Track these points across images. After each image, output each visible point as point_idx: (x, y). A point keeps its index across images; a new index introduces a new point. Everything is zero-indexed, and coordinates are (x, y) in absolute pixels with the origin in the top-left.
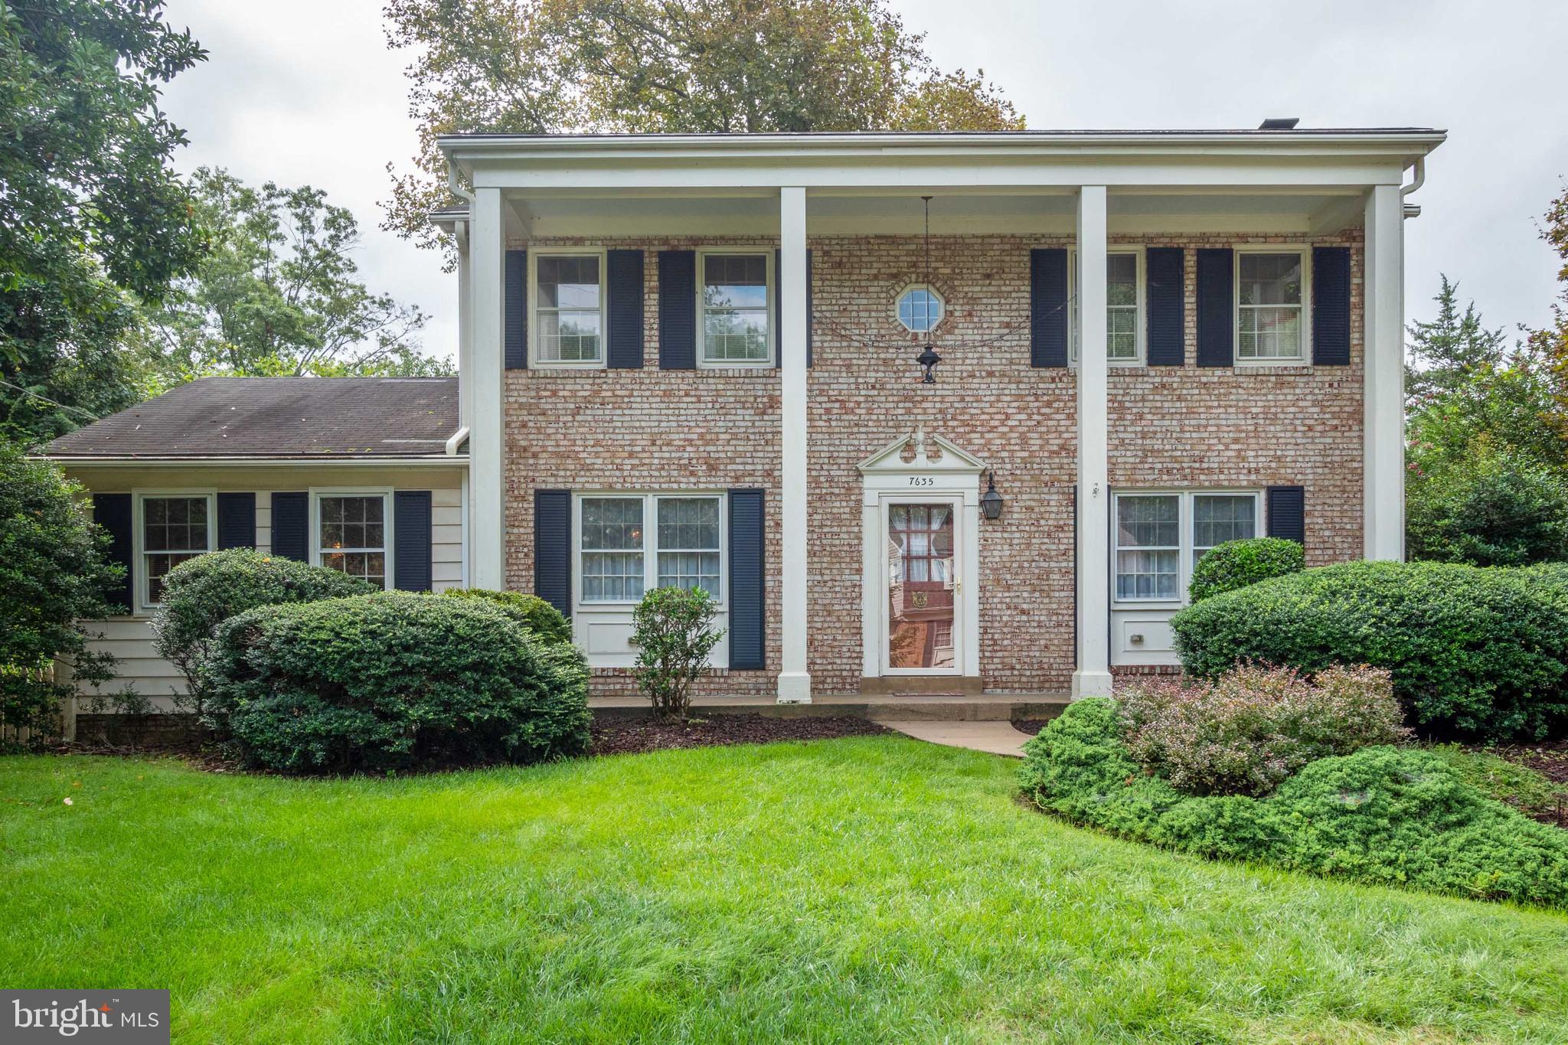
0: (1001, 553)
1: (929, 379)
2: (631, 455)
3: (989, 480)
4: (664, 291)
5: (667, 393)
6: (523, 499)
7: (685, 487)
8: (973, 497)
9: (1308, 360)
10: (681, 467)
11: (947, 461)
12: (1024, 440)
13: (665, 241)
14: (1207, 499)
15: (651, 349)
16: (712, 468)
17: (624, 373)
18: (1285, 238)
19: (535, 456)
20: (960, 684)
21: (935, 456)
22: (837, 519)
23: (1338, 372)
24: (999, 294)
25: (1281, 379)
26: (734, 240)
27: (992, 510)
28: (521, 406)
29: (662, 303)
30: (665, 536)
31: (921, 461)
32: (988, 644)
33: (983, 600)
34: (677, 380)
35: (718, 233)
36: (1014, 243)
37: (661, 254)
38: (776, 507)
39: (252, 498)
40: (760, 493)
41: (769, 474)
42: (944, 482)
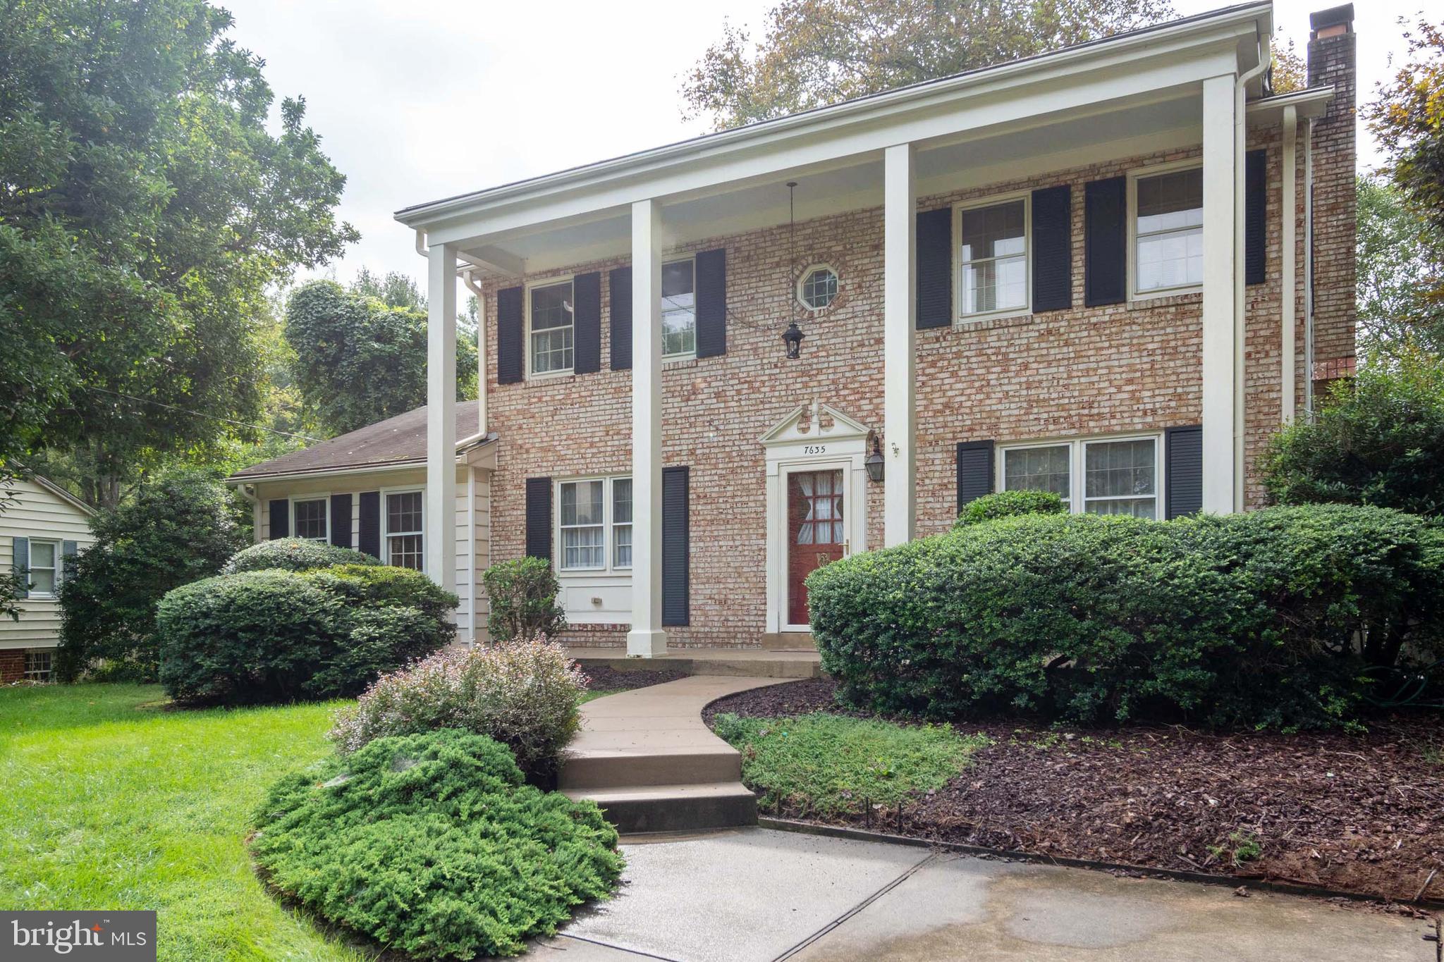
2: (592, 445)
3: (875, 444)
4: (614, 304)
5: (617, 390)
6: (520, 487)
8: (860, 461)
11: (838, 429)
13: (614, 261)
14: (1099, 447)
15: (606, 354)
17: (587, 377)
19: (527, 451)
21: (827, 425)
22: (747, 490)
23: (1252, 292)
27: (875, 473)
29: (613, 315)
30: (618, 512)
31: (815, 431)
34: (624, 378)
37: (610, 273)
38: (698, 482)
39: (349, 498)
40: (685, 470)
41: (692, 452)
42: (832, 449)
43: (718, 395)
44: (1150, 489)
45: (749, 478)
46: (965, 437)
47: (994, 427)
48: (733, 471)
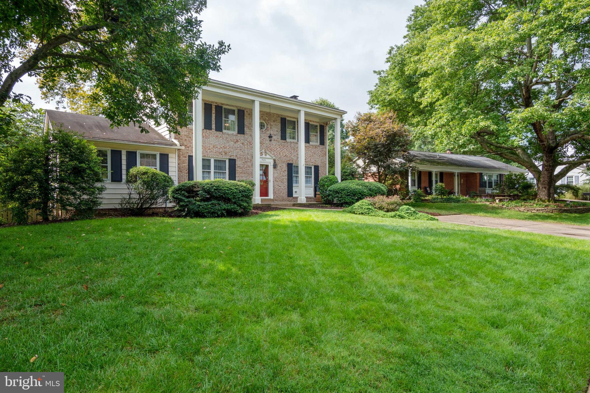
0: (276, 175)
1: (270, 141)
2: (209, 149)
3: (275, 161)
4: (216, 114)
5: (217, 136)
6: (186, 157)
7: (220, 158)
8: (272, 164)
9: (319, 144)
10: (220, 153)
11: (268, 156)
12: (280, 153)
13: (216, 103)
14: (308, 167)
15: (213, 126)
16: (226, 154)
17: (208, 131)
18: (316, 122)
19: (188, 147)
20: (270, 200)
21: (266, 155)
22: (249, 166)
23: (323, 146)
24: (275, 125)
25: (316, 147)
26: (230, 106)
27: (275, 166)
28: (185, 135)
29: (216, 117)
30: (216, 167)
31: (264, 156)
32: (274, 193)
33: (274, 184)
34: (219, 134)
35: (227, 103)
36: (278, 115)
37: (216, 106)
38: (238, 163)
39: (120, 152)
40: (235, 160)
41: (236, 156)
42: (267, 160)
43: (242, 144)
44: (311, 175)
45: (249, 164)
46: (288, 162)
47: (292, 161)
48: (246, 162)
